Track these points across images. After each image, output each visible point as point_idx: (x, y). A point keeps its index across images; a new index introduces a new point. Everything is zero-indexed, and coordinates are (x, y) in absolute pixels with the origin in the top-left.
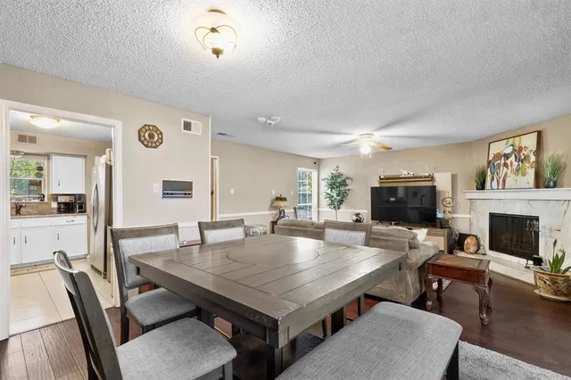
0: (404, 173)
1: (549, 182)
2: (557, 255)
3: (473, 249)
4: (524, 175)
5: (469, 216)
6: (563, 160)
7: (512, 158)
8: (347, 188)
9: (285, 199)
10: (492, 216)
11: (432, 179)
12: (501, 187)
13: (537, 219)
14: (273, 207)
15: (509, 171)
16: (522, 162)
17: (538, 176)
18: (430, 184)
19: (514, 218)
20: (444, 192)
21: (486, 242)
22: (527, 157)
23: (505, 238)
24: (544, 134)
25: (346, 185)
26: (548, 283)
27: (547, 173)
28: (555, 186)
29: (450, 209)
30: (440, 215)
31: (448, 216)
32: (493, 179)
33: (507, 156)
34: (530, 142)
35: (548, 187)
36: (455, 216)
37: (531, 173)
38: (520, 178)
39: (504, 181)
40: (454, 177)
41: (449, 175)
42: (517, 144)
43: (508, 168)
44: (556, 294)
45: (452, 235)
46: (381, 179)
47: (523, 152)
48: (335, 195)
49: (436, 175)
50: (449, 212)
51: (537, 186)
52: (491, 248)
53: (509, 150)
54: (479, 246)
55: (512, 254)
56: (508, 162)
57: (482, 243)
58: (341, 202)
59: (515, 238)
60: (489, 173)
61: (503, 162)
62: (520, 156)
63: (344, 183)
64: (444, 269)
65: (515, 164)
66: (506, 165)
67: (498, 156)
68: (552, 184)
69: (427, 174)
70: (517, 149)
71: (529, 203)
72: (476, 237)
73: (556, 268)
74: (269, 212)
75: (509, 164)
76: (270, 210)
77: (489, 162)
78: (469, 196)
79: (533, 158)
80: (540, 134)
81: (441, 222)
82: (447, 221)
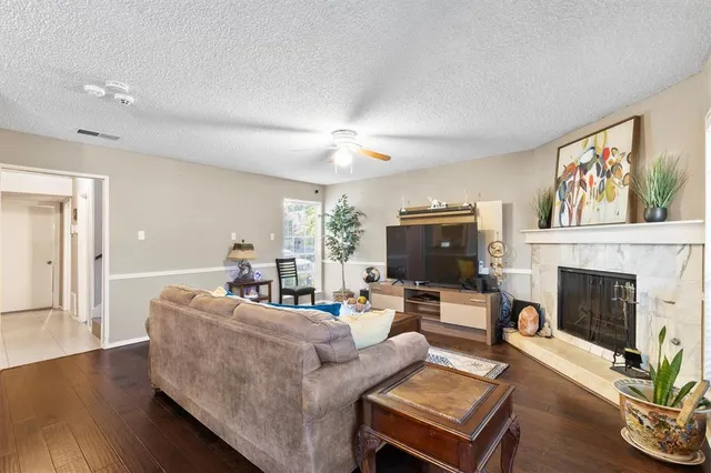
0: (434, 203)
1: (654, 210)
2: (666, 361)
3: (531, 327)
4: (610, 199)
5: (529, 271)
6: (680, 167)
7: (593, 171)
8: (360, 228)
9: (250, 247)
10: (563, 271)
11: (474, 211)
12: (574, 223)
13: (633, 280)
14: (229, 260)
15: (587, 194)
16: (609, 177)
17: (634, 199)
18: (470, 219)
19: (596, 277)
20: (491, 232)
21: (552, 316)
22: (616, 165)
23: (583, 310)
24: (646, 124)
25: (358, 225)
26: (647, 422)
27: (650, 194)
28: (664, 218)
29: (500, 261)
30: (484, 270)
31: (499, 271)
32: (562, 210)
33: (584, 168)
34: (621, 138)
35: (651, 219)
36: (508, 271)
37: (623, 194)
38: (604, 205)
39: (579, 212)
40: (506, 209)
41: (499, 204)
42: (600, 146)
43: (585, 188)
44: (663, 448)
45: (501, 303)
46: (401, 214)
47: (611, 157)
48: (340, 240)
49: (479, 205)
50: (499, 265)
51: (633, 219)
52: (561, 326)
53: (587, 157)
54: (541, 322)
55: (592, 339)
56: (586, 178)
57: (547, 317)
58: (351, 250)
59: (597, 312)
60: (557, 200)
61: (578, 179)
62: (605, 167)
63: (353, 222)
64: (391, 417)
65: (597, 180)
66: (582, 183)
67: (571, 170)
68: (659, 214)
69: (465, 205)
70: (600, 153)
71: (619, 251)
72: (537, 306)
73: (663, 388)
74: (223, 268)
75: (587, 182)
76: (225, 264)
77: (558, 181)
78: (531, 238)
79: (626, 168)
80: (638, 121)
81: (484, 282)
82: (495, 280)
